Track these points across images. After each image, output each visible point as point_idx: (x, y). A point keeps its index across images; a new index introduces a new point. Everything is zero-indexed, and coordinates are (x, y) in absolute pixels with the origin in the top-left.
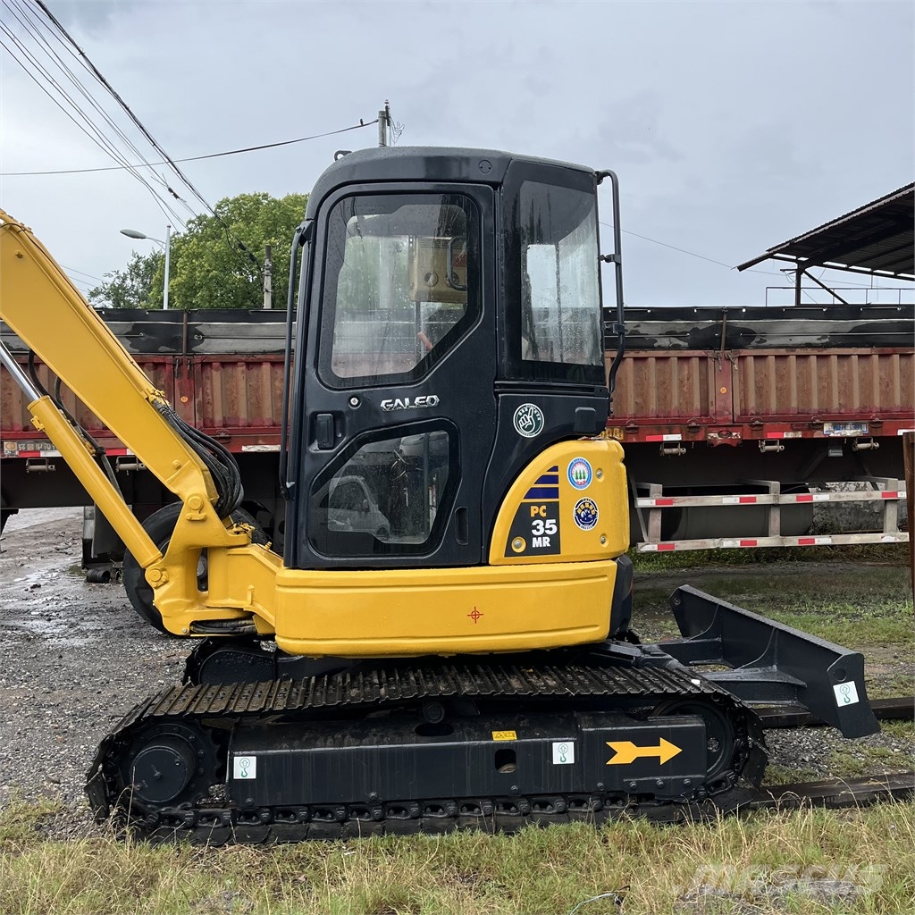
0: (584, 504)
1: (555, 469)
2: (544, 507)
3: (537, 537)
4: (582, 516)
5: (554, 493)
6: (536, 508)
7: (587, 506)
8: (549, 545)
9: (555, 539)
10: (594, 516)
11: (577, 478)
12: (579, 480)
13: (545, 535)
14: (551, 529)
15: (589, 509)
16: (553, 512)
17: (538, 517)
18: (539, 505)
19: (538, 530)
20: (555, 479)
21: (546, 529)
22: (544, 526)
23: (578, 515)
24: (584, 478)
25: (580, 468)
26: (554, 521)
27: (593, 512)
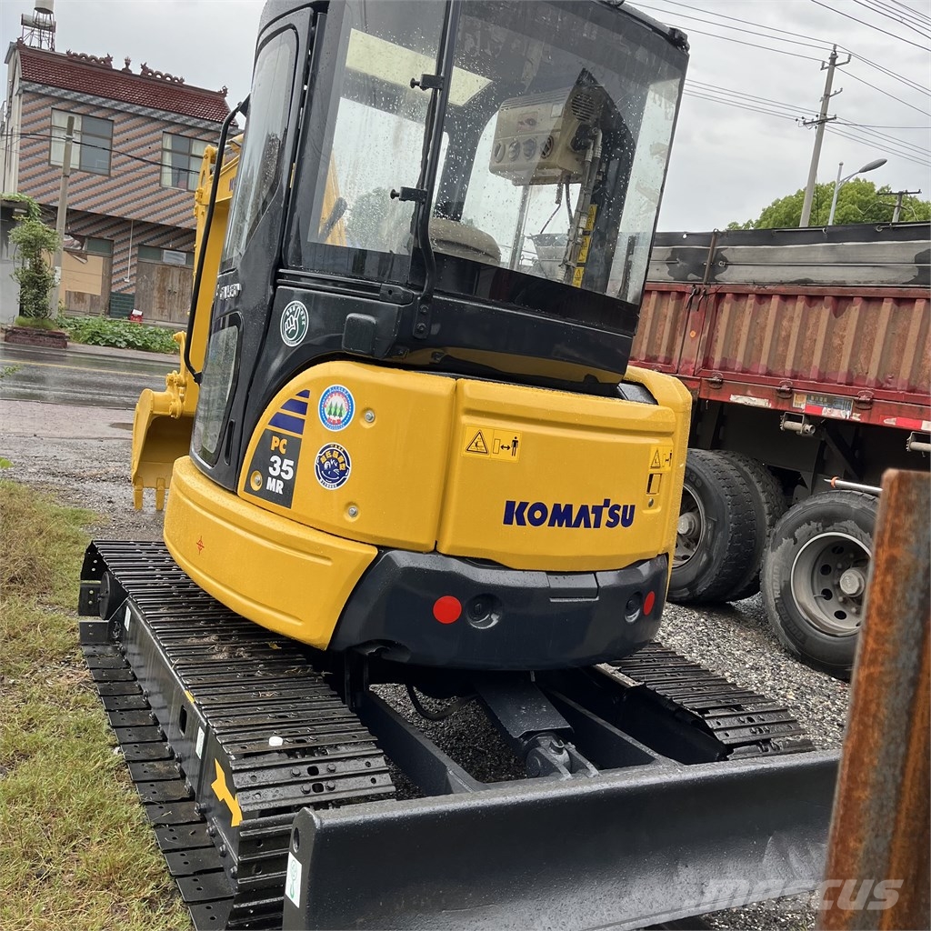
0: (332, 451)
1: (305, 394)
2: (284, 441)
3: (273, 477)
4: (326, 467)
5: (298, 426)
6: (278, 439)
7: (335, 455)
8: (281, 493)
9: (289, 486)
10: (343, 473)
11: (330, 413)
12: (332, 417)
13: (279, 478)
14: (287, 472)
15: (337, 461)
16: (293, 451)
17: (277, 452)
18: (281, 436)
19: (274, 469)
20: (302, 408)
21: (282, 470)
22: (281, 466)
23: (321, 464)
24: (340, 415)
25: (337, 401)
26: (291, 463)
27: (342, 467)
